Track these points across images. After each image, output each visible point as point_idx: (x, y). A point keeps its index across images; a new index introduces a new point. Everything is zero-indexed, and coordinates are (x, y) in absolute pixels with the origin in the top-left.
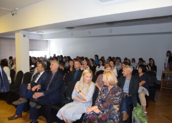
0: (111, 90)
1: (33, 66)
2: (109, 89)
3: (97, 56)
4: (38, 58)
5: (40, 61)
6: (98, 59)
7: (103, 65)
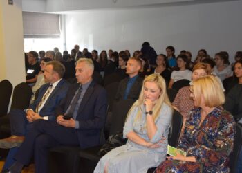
0: (208, 116)
1: (30, 71)
2: (204, 116)
3: (171, 49)
4: (42, 53)
5: (47, 60)
6: (174, 56)
7: (187, 67)
